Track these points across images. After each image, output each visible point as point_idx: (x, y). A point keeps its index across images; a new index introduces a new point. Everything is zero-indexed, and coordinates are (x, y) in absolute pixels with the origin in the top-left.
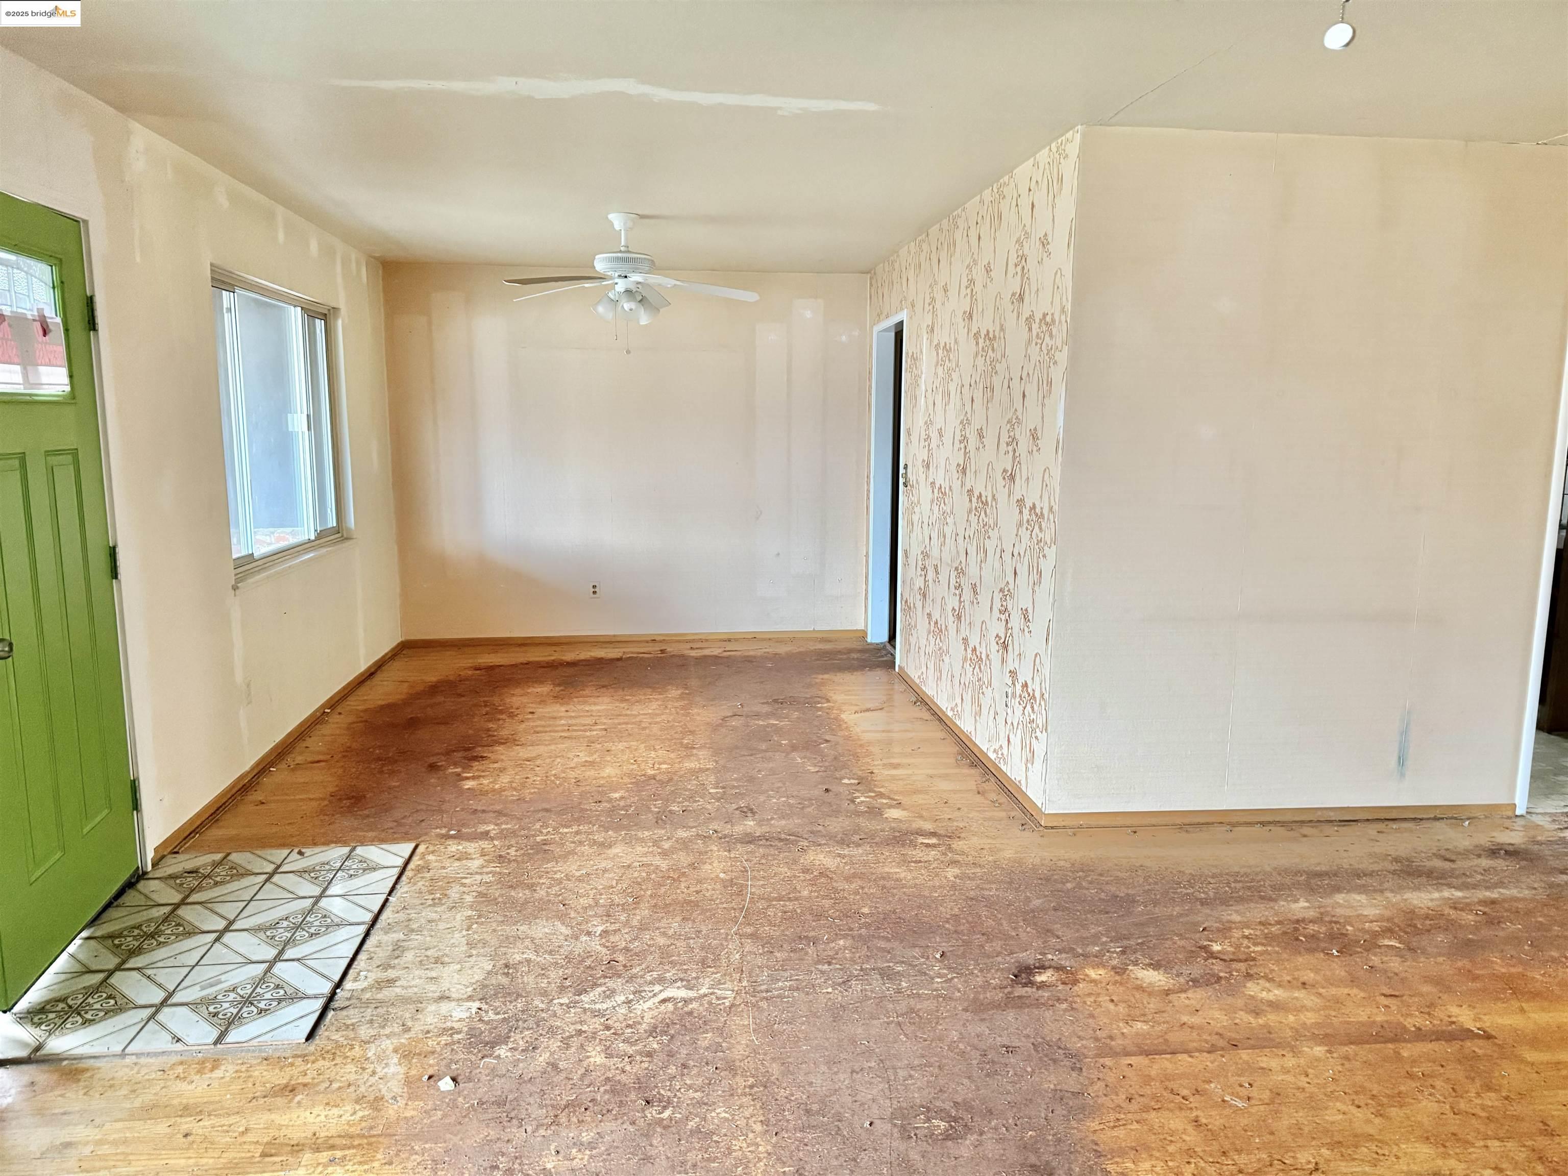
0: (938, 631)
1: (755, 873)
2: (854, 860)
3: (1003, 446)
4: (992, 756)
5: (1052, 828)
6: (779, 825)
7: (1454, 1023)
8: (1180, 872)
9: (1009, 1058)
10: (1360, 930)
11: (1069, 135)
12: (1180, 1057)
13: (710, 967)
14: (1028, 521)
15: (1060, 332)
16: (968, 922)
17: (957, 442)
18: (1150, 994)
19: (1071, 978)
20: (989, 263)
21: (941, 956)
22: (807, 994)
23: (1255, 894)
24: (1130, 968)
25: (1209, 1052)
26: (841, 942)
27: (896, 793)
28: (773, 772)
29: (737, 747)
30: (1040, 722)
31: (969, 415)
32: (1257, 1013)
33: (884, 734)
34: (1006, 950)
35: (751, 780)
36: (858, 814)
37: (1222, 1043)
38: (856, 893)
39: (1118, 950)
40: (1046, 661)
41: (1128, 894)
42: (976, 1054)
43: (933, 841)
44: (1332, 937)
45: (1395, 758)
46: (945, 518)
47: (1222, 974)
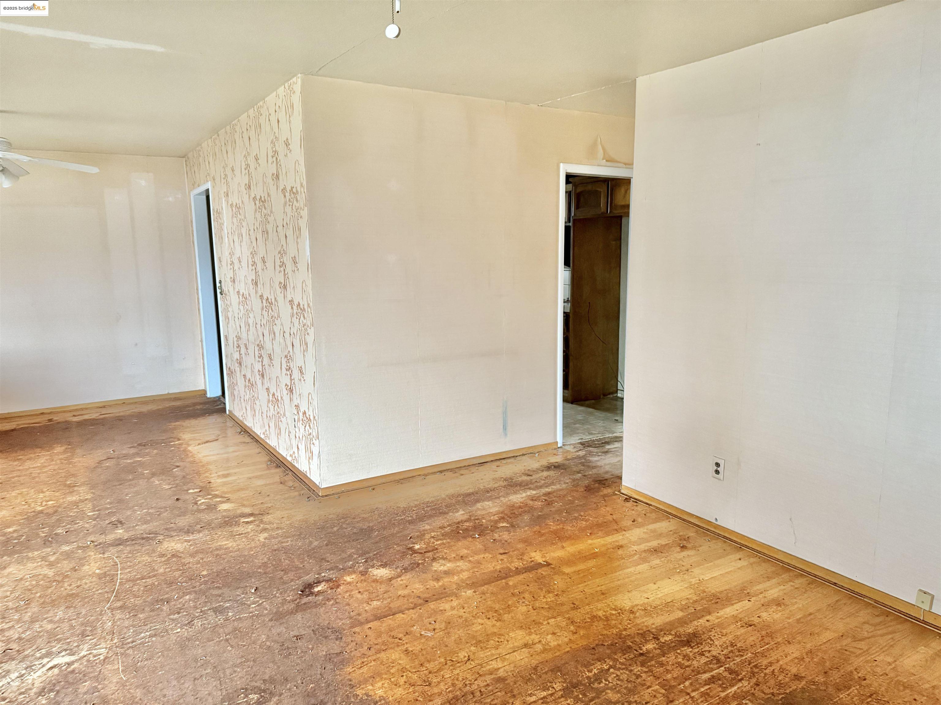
0: (251, 385)
1: (125, 565)
2: (197, 542)
3: (277, 267)
4: (289, 459)
5: (326, 496)
6: (141, 529)
7: (533, 561)
8: (398, 507)
9: (298, 643)
10: (488, 521)
11: (294, 79)
12: (397, 615)
13: (88, 636)
14: (297, 313)
15: (302, 197)
16: (273, 565)
17: (250, 266)
18: (381, 583)
19: (335, 584)
20: (257, 155)
21: (255, 590)
22: (163, 636)
23: (437, 511)
24: (370, 570)
25: (413, 609)
26: (187, 597)
27: (226, 493)
28: (137, 493)
29: (109, 481)
30: (314, 434)
31: (255, 249)
32: (437, 580)
33: (218, 456)
34: (296, 577)
35: (120, 501)
36: (199, 511)
37: (420, 601)
38: (198, 563)
39: (363, 561)
40: (315, 396)
41: (369, 527)
42: (276, 646)
43: (251, 519)
44: (475, 528)
45: (502, 427)
46: (248, 314)
47: (420, 562)
